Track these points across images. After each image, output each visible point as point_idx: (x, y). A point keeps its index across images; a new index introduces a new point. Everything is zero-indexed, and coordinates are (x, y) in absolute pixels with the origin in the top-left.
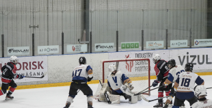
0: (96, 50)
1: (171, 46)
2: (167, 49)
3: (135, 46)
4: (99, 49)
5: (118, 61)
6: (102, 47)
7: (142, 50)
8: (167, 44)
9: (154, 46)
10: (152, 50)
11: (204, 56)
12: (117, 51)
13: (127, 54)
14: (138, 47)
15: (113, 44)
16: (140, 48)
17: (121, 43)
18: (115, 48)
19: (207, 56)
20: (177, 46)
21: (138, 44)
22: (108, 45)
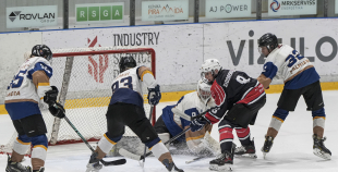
0: (10, 24)
1: (209, 15)
2: (196, 21)
3: (114, 15)
4: (18, 23)
5: (71, 55)
6: (24, 17)
7: (132, 24)
8: (197, 8)
9: (163, 13)
10: (157, 24)
11: (293, 40)
12: (66, 27)
13: (91, 34)
14: (120, 17)
15: (53, 9)
16: (126, 19)
17: (75, 7)
18: (61, 19)
19: (302, 40)
20: (224, 14)
21: (120, 8)
22: (42, 10)
